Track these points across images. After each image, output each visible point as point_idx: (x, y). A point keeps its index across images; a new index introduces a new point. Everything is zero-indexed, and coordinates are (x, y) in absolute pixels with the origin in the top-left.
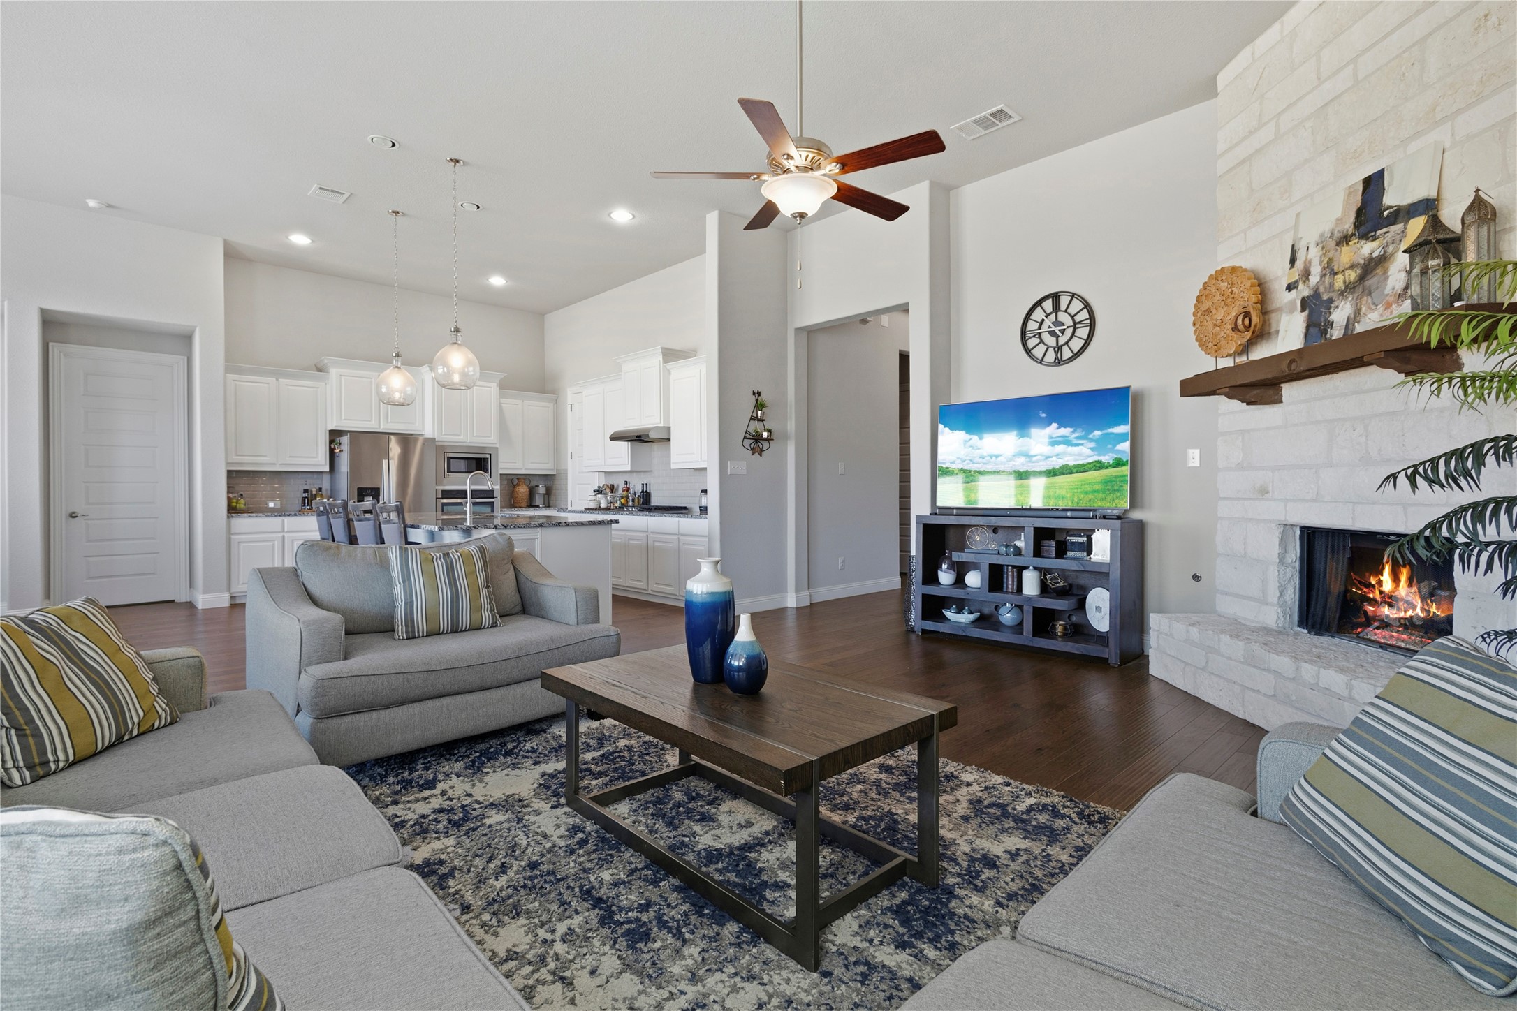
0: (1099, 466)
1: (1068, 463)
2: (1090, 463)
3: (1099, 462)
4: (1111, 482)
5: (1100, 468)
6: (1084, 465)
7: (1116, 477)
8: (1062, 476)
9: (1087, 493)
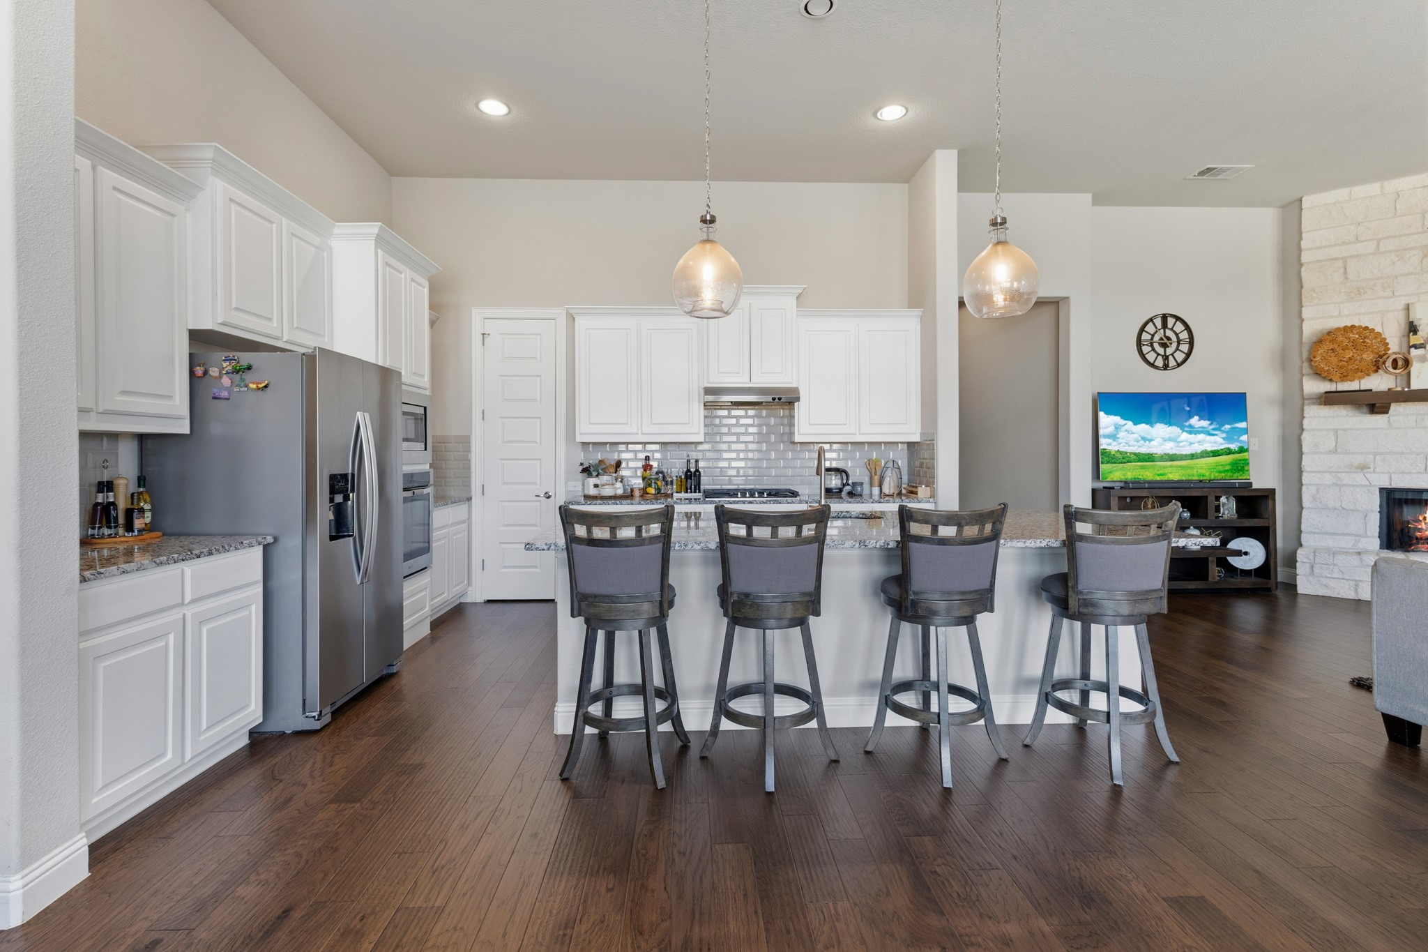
0: (1229, 452)
1: (1207, 449)
2: (1222, 450)
3: (1228, 449)
4: (1236, 464)
5: (1229, 454)
6: (1218, 451)
7: (1240, 460)
8: (1202, 459)
9: (1220, 472)
